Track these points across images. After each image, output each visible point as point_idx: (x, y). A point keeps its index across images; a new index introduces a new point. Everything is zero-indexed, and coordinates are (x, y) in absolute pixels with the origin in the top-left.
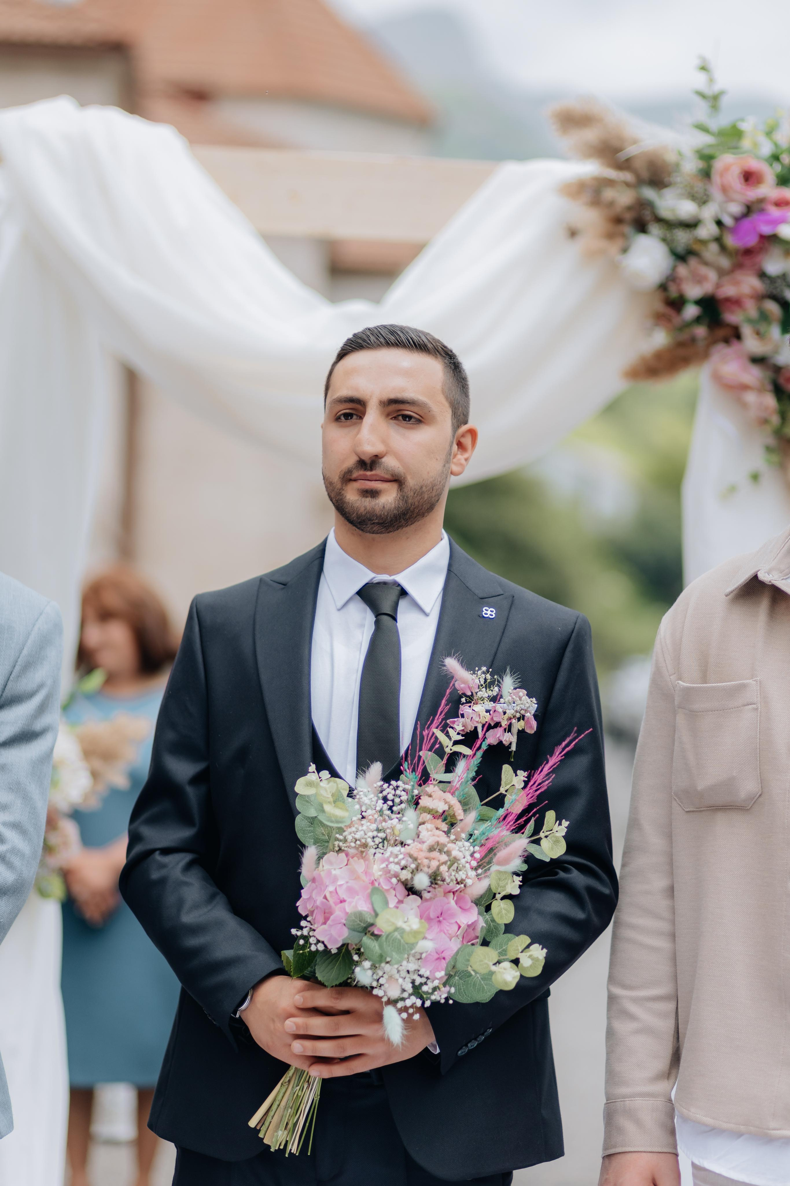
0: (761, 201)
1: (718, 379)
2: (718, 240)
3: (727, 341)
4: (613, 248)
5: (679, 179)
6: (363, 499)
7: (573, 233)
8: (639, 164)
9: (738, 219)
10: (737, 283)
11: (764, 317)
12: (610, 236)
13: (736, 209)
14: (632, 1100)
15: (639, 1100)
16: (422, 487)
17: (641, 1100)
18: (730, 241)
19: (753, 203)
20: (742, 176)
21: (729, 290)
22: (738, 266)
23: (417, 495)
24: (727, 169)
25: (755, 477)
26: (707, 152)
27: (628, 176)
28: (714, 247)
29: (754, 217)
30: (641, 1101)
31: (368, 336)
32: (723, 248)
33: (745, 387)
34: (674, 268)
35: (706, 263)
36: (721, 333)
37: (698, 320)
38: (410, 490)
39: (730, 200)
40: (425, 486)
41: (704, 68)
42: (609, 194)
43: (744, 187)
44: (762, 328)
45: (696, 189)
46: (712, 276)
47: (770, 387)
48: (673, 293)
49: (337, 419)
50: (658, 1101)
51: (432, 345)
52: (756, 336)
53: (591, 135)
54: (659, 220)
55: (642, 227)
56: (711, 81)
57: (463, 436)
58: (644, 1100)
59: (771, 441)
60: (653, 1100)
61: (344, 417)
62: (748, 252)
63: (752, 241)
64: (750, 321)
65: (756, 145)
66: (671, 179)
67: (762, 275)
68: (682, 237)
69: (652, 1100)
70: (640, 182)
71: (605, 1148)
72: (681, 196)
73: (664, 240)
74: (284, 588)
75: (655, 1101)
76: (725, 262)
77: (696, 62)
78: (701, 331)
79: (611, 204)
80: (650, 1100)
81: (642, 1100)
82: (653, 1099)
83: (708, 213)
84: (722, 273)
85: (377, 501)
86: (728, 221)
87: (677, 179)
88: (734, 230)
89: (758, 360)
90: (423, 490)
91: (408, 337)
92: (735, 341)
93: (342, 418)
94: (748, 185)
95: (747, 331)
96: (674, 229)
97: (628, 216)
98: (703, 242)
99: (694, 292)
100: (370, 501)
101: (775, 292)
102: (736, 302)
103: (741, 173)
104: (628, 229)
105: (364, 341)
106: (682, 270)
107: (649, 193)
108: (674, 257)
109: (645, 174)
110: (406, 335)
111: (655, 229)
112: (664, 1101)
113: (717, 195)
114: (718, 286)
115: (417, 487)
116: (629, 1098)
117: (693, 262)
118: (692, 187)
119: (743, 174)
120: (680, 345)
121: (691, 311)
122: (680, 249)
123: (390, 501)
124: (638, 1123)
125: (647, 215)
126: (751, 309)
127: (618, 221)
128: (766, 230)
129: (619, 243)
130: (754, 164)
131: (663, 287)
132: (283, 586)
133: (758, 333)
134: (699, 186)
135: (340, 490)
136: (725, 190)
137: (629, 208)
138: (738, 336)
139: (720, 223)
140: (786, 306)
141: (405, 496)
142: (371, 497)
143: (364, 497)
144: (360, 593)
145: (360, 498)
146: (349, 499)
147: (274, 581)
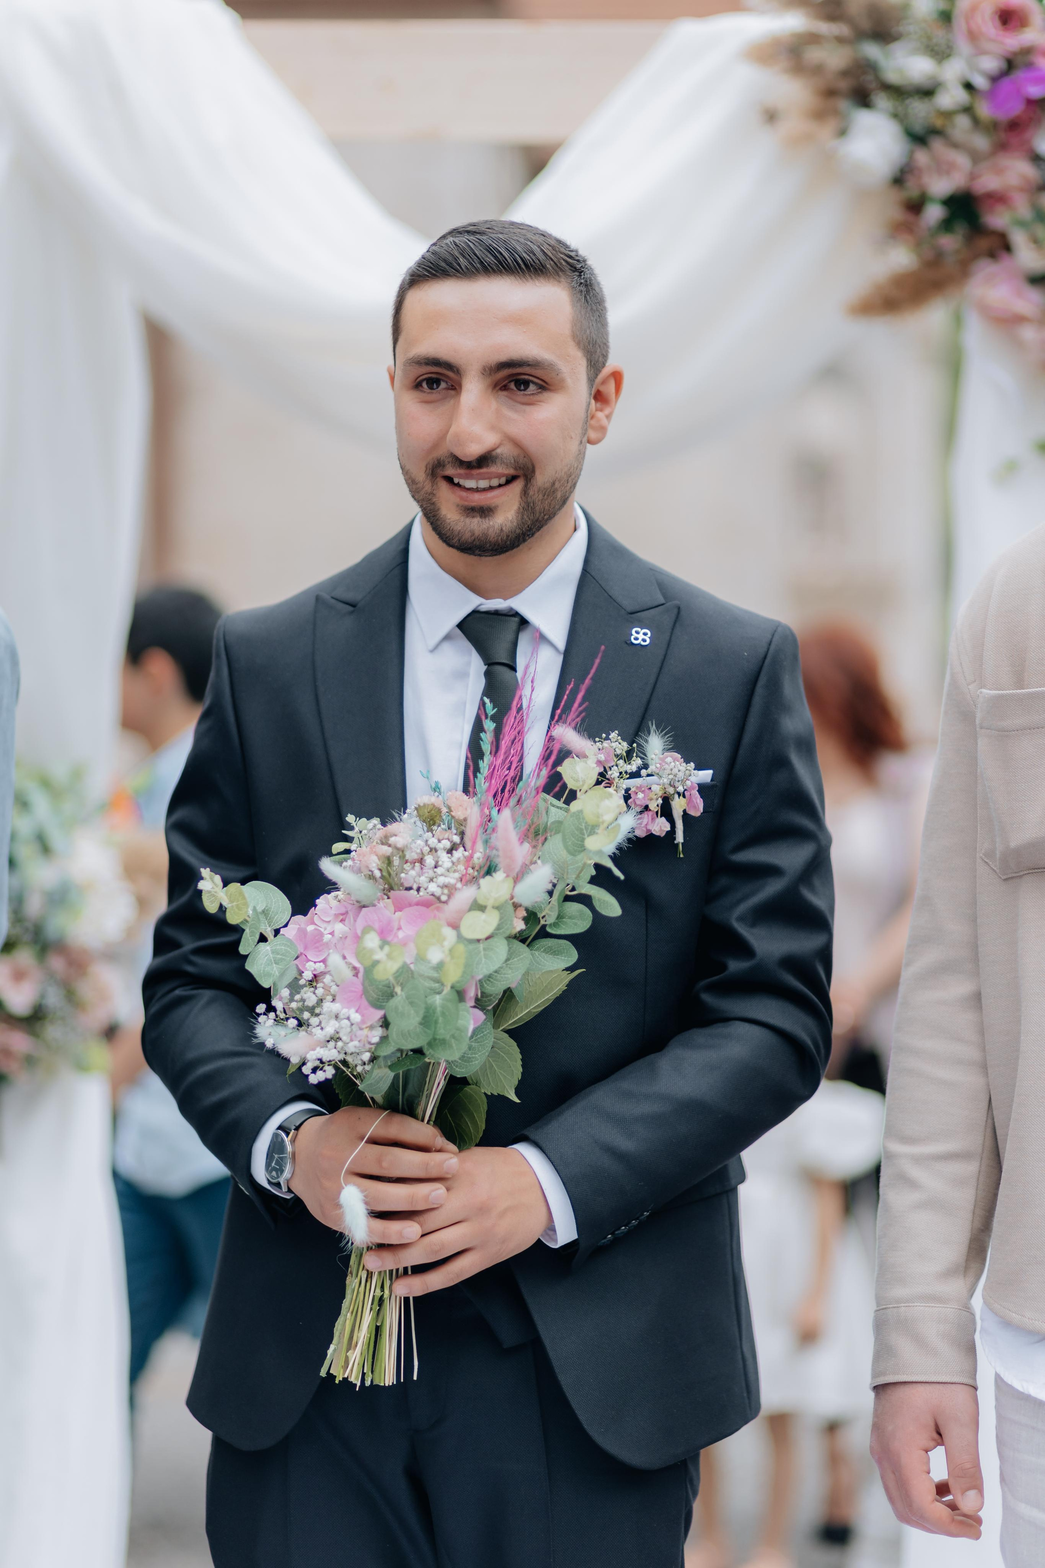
0: (1028, 51)
1: (984, 308)
2: (968, 110)
3: (992, 255)
4: (825, 132)
5: (911, 28)
6: (468, 520)
7: (770, 114)
8: (856, 10)
9: (995, 79)
10: (999, 171)
11: (1041, 217)
12: (819, 115)
13: (991, 64)
14: (909, 1306)
15: (919, 1306)
16: (554, 484)
17: (922, 1306)
18: (986, 110)
19: (1015, 54)
20: (997, 18)
21: (988, 182)
22: (1002, 147)
23: (548, 496)
24: (974, 9)
25: (1044, 448)
27: (841, 29)
28: (963, 122)
29: (1019, 75)
30: (922, 1308)
31: (456, 259)
32: (976, 122)
33: (1019, 320)
34: (911, 155)
35: (955, 145)
36: (984, 243)
37: (945, 225)
38: (538, 492)
39: (981, 52)
40: (558, 481)
42: (814, 55)
43: (1001, 33)
44: (1040, 233)
45: (935, 40)
46: (962, 161)
48: (912, 190)
49: (417, 386)
50: (948, 1308)
51: (552, 262)
52: (1032, 245)
54: (887, 87)
55: (863, 99)
57: (604, 382)
58: (927, 1306)
60: (941, 1307)
61: (427, 384)
62: (1015, 126)
63: (1017, 109)
64: (1022, 224)
66: (901, 29)
67: (1035, 157)
68: (919, 110)
69: (938, 1307)
70: (859, 35)
71: (875, 1375)
72: (915, 52)
73: (895, 116)
74: (352, 612)
75: (943, 1309)
76: (981, 142)
78: (951, 242)
79: (817, 70)
80: (935, 1307)
81: (925, 1306)
82: (940, 1305)
83: (952, 73)
84: (976, 157)
85: (491, 523)
86: (980, 82)
87: (909, 28)
88: (989, 96)
89: (1036, 280)
90: (555, 487)
91: (516, 255)
92: (1003, 254)
93: (424, 385)
94: (1006, 29)
95: (1019, 239)
96: (907, 98)
97: (844, 85)
98: (947, 115)
99: (939, 187)
100: (480, 522)
102: (998, 198)
103: (996, 13)
104: (843, 104)
105: (450, 265)
106: (922, 157)
107: (872, 50)
108: (909, 139)
109: (865, 24)
110: (513, 255)
111: (882, 101)
112: (956, 1309)
113: (963, 46)
114: (973, 177)
115: (548, 485)
116: (905, 1303)
117: (937, 144)
118: (929, 38)
119: (999, 14)
121: (934, 213)
122: (918, 128)
123: (510, 518)
124: (919, 1341)
125: (870, 82)
126: (1022, 207)
127: (830, 93)
128: (1036, 92)
129: (834, 124)
131: (898, 182)
132: (351, 609)
133: (1035, 240)
134: (939, 35)
135: (429, 495)
136: (973, 36)
137: (844, 74)
138: (1007, 247)
139: (969, 86)
141: (529, 500)
142: (481, 517)
143: (473, 517)
144: (461, 626)
145: (462, 519)
146: (445, 515)
147: (337, 599)
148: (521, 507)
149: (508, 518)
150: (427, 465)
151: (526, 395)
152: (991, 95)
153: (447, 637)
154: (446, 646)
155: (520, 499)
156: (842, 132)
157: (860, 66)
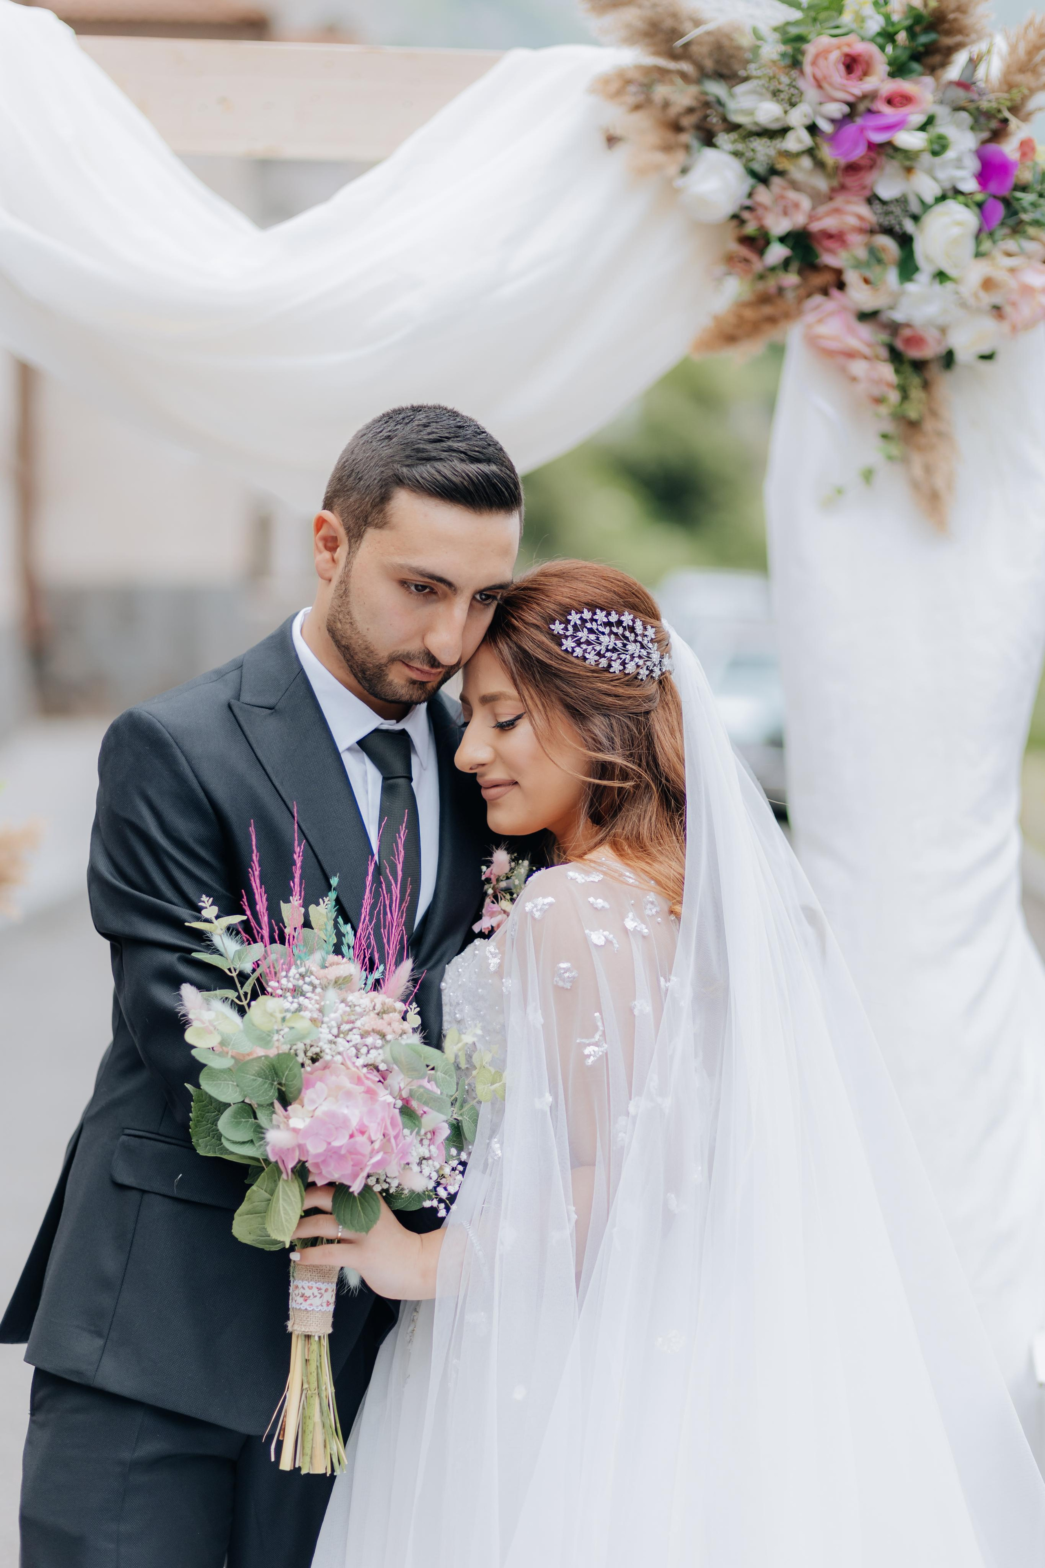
0: (871, 96)
1: (813, 342)
2: (810, 152)
3: (825, 292)
4: (672, 163)
5: (756, 72)
7: (612, 140)
8: (700, 51)
9: (839, 123)
10: (838, 212)
11: (876, 257)
12: (667, 148)
13: (836, 110)
18: (827, 153)
19: (858, 100)
20: (842, 63)
21: (829, 223)
22: (839, 189)
24: (823, 54)
25: (868, 475)
26: (794, 31)
27: (685, 67)
28: (806, 162)
29: (859, 121)
32: (820, 165)
33: (851, 355)
34: (752, 193)
35: (795, 186)
36: (818, 280)
37: (786, 264)
39: (828, 99)
42: (661, 91)
43: (846, 79)
44: (873, 273)
45: (779, 85)
46: (806, 203)
47: (884, 353)
48: (750, 229)
52: (865, 285)
54: (734, 127)
55: (708, 139)
59: (889, 427)
62: (852, 168)
63: (859, 153)
64: (858, 265)
65: (861, 19)
66: (747, 71)
67: (872, 199)
68: (762, 150)
70: (704, 75)
72: (762, 95)
73: (737, 155)
74: (272, 713)
76: (822, 184)
78: (791, 279)
79: (664, 106)
83: (797, 117)
84: (818, 199)
86: (826, 127)
87: (754, 71)
88: (832, 139)
89: (867, 317)
92: (835, 292)
94: (851, 76)
95: (851, 277)
96: (752, 139)
97: (691, 120)
98: (791, 157)
99: (779, 226)
101: (889, 222)
102: (837, 237)
103: (842, 60)
104: (686, 138)
106: (763, 195)
107: (716, 89)
108: (751, 178)
109: (709, 64)
111: (724, 139)
113: (811, 93)
114: (812, 218)
117: (777, 184)
118: (775, 82)
119: (844, 61)
120: (764, 299)
121: (777, 252)
122: (760, 168)
125: (715, 120)
126: (858, 245)
127: (675, 126)
128: (878, 138)
129: (680, 157)
130: (859, 47)
131: (737, 218)
132: (270, 711)
133: (867, 281)
134: (785, 80)
136: (819, 84)
137: (689, 111)
138: (841, 286)
139: (812, 129)
140: (905, 241)
144: (361, 742)
146: (391, 680)
147: (249, 704)
152: (835, 138)
156: (687, 168)
157: (707, 104)
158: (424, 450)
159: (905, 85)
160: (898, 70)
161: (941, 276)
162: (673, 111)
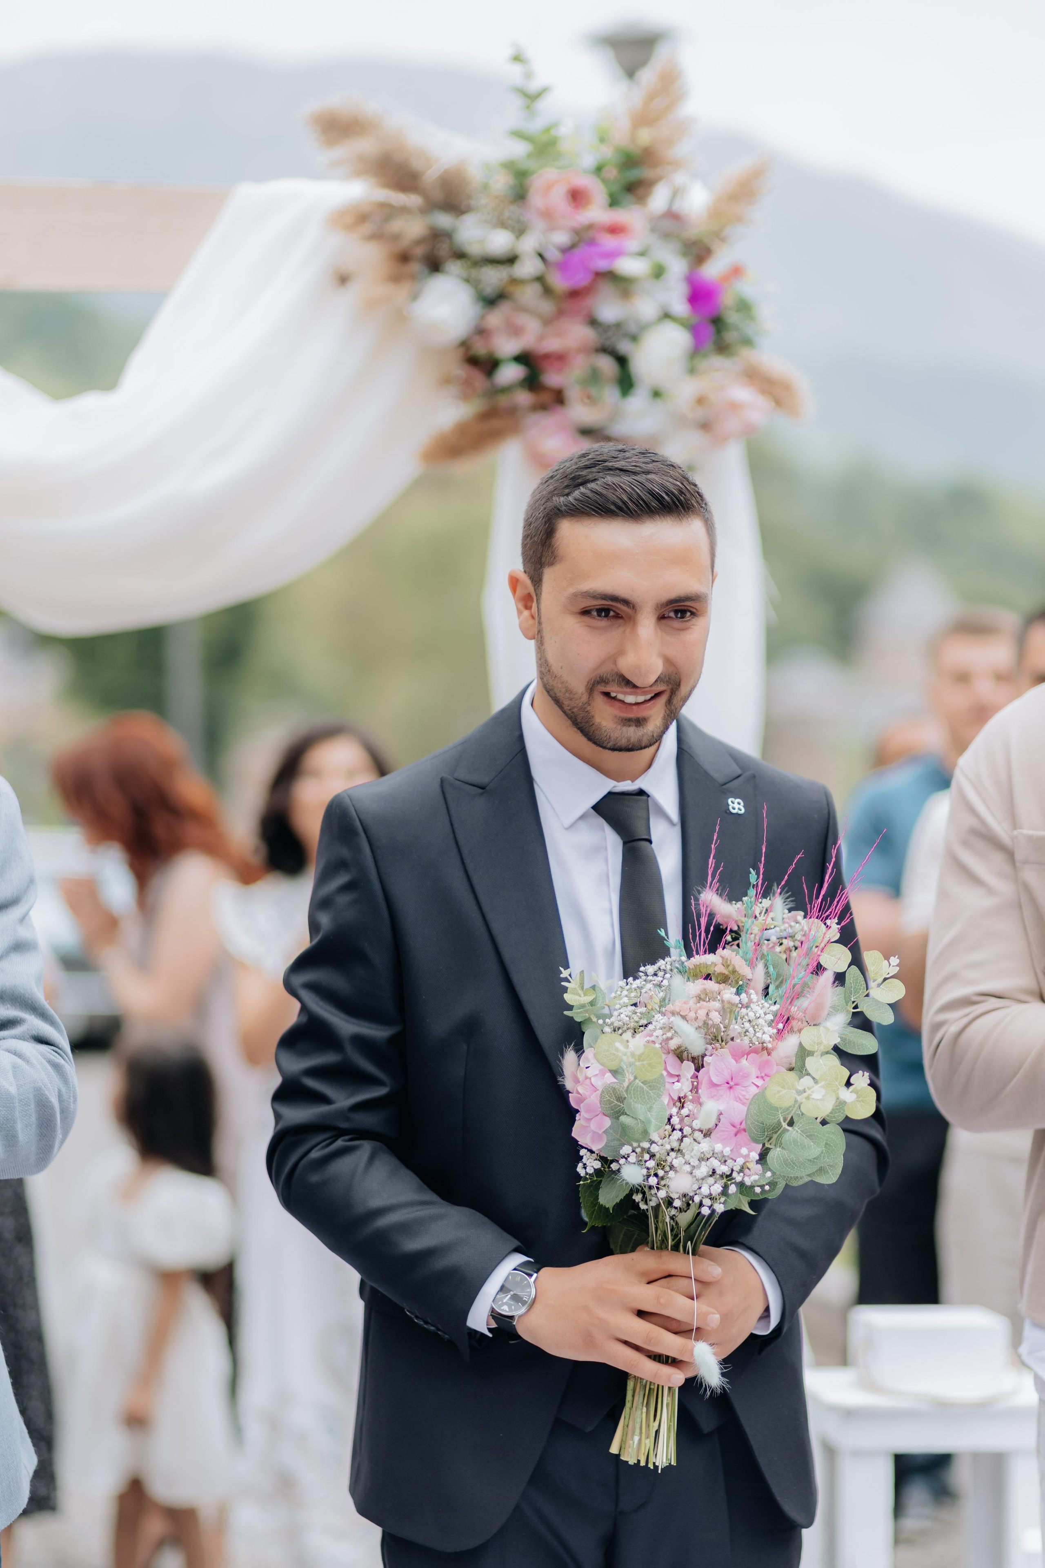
0: (590, 227)
1: (536, 457)
2: (541, 279)
3: (549, 407)
4: (401, 292)
5: (482, 202)
6: (624, 729)
7: (343, 279)
8: (430, 183)
9: (566, 250)
11: (594, 377)
12: (396, 279)
13: (562, 237)
18: (555, 280)
19: (582, 229)
20: (568, 196)
21: (552, 344)
22: (562, 313)
24: (549, 187)
26: (520, 165)
27: (413, 200)
28: (535, 289)
29: (585, 248)
32: (547, 291)
34: (483, 317)
35: (523, 309)
36: (542, 398)
37: (522, 383)
39: (554, 227)
41: (518, 58)
42: (395, 225)
43: (571, 209)
44: (594, 391)
45: (506, 215)
46: (533, 325)
48: (480, 351)
49: (585, 613)
52: (585, 402)
53: (366, 146)
54: (460, 255)
55: (435, 266)
56: (529, 75)
61: (596, 613)
62: (575, 294)
63: (581, 280)
64: (578, 382)
67: (593, 322)
68: (493, 277)
70: (433, 205)
72: (488, 224)
73: (468, 281)
74: (482, 794)
76: (547, 307)
77: (509, 52)
78: (524, 398)
79: (395, 238)
83: (528, 245)
84: (547, 321)
85: (645, 731)
86: (554, 255)
88: (559, 266)
89: (587, 432)
92: (558, 407)
93: (593, 613)
94: (575, 206)
95: (573, 393)
96: (482, 266)
97: (419, 251)
98: (520, 283)
99: (509, 346)
100: (636, 731)
101: (608, 343)
102: (560, 358)
103: (568, 192)
104: (416, 267)
106: (495, 319)
107: (444, 220)
108: (481, 304)
109: (438, 195)
111: (454, 268)
113: (537, 223)
114: (541, 338)
117: (505, 307)
118: (500, 212)
119: (570, 193)
121: (510, 372)
122: (489, 291)
123: (659, 725)
125: (443, 250)
126: (580, 366)
127: (404, 258)
128: (602, 265)
129: (407, 287)
130: (580, 180)
131: (465, 344)
132: (481, 791)
133: (588, 398)
134: (513, 210)
136: (546, 214)
137: (419, 242)
138: (562, 401)
139: (542, 257)
140: (622, 361)
141: (673, 707)
142: (636, 726)
143: (630, 726)
144: (597, 808)
145: (619, 727)
146: (600, 723)
147: (462, 781)
148: (666, 714)
149: (656, 725)
150: (589, 680)
151: (685, 621)
152: (563, 267)
153: (582, 817)
154: (582, 825)
155: (665, 708)
156: (415, 296)
157: (437, 236)
158: (579, 476)
159: (620, 216)
160: (614, 202)
161: (657, 394)
162: (405, 243)
